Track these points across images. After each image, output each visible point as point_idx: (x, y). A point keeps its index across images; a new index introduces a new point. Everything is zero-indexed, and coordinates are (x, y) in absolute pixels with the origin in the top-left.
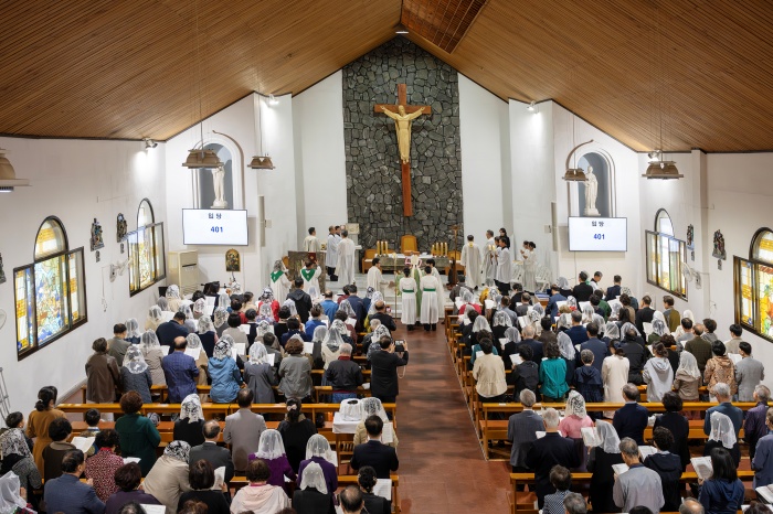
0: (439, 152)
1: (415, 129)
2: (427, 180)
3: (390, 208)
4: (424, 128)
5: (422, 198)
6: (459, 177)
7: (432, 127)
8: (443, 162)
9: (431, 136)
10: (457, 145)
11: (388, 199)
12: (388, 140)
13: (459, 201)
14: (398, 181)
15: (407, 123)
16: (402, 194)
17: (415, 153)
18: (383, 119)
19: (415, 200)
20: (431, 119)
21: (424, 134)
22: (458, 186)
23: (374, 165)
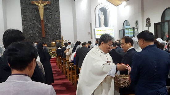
0: (53, 16)
1: (45, 9)
2: (49, 25)
3: (38, 35)
4: (48, 9)
5: (48, 31)
6: (60, 24)
7: (50, 8)
8: (55, 20)
9: (50, 11)
10: (59, 14)
11: (37, 32)
12: (36, 13)
13: (60, 32)
14: (40, 26)
15: (42, 7)
16: (41, 30)
17: (45, 17)
18: (34, 6)
19: (46, 32)
20: (50, 6)
21: (48, 11)
22: (60, 27)
23: (32, 21)
